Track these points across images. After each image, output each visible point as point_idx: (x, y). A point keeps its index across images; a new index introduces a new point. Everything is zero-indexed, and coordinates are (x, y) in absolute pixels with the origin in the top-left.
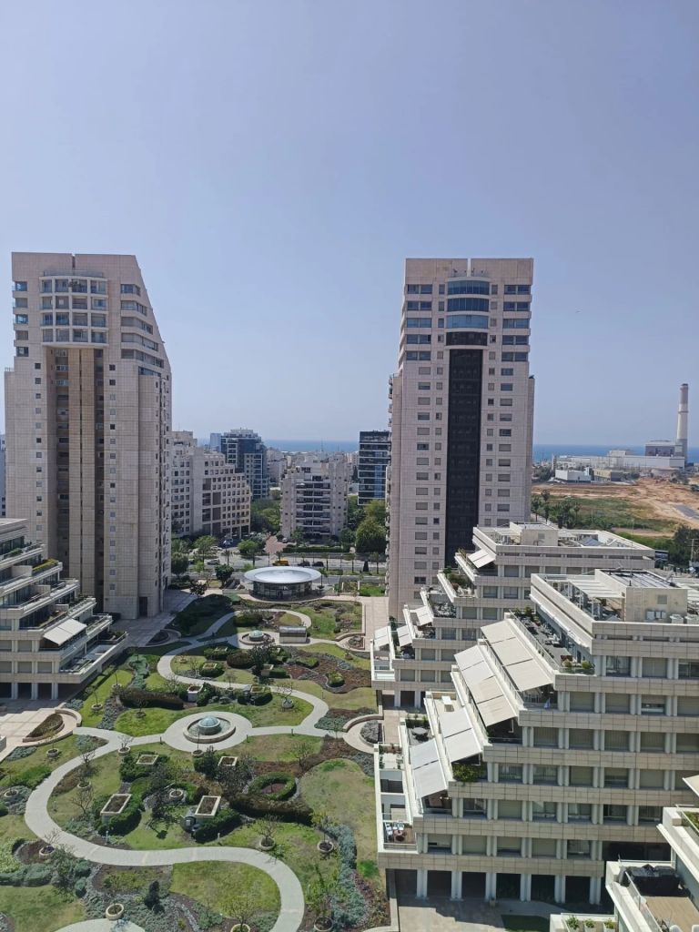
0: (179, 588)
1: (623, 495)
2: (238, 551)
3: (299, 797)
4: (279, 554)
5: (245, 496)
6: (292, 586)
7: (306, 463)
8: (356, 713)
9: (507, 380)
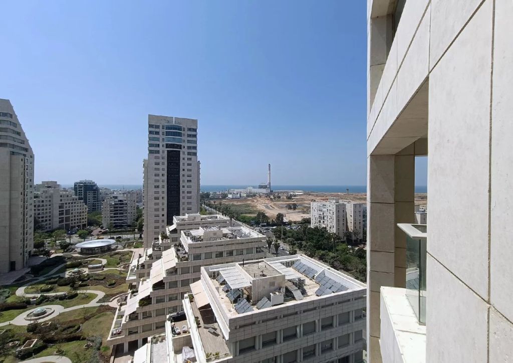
0: (38, 255)
1: (249, 202)
2: (78, 236)
3: (81, 330)
4: (98, 235)
5: (84, 210)
6: (101, 247)
7: (115, 194)
8: (117, 294)
9: (189, 162)
